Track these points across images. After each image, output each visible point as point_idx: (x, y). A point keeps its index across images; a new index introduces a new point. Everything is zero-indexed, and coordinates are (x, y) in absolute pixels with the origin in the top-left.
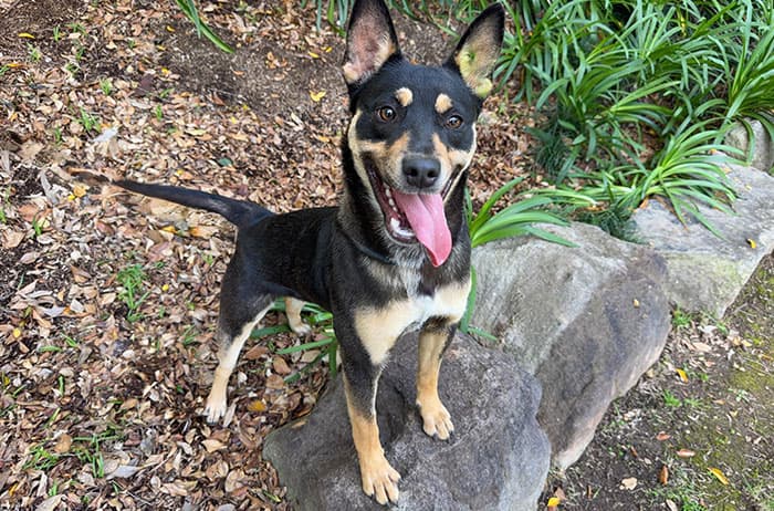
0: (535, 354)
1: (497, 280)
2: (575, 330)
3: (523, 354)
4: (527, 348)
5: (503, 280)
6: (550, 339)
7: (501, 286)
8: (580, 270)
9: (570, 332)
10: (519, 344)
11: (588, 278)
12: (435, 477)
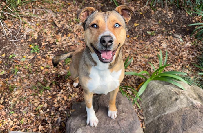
0: (154, 117)
1: (154, 92)
2: (169, 116)
3: (151, 115)
4: (152, 114)
5: (155, 93)
6: (160, 115)
7: (154, 94)
8: (182, 100)
9: (167, 116)
10: (151, 112)
11: (183, 103)
12: (92, 131)
